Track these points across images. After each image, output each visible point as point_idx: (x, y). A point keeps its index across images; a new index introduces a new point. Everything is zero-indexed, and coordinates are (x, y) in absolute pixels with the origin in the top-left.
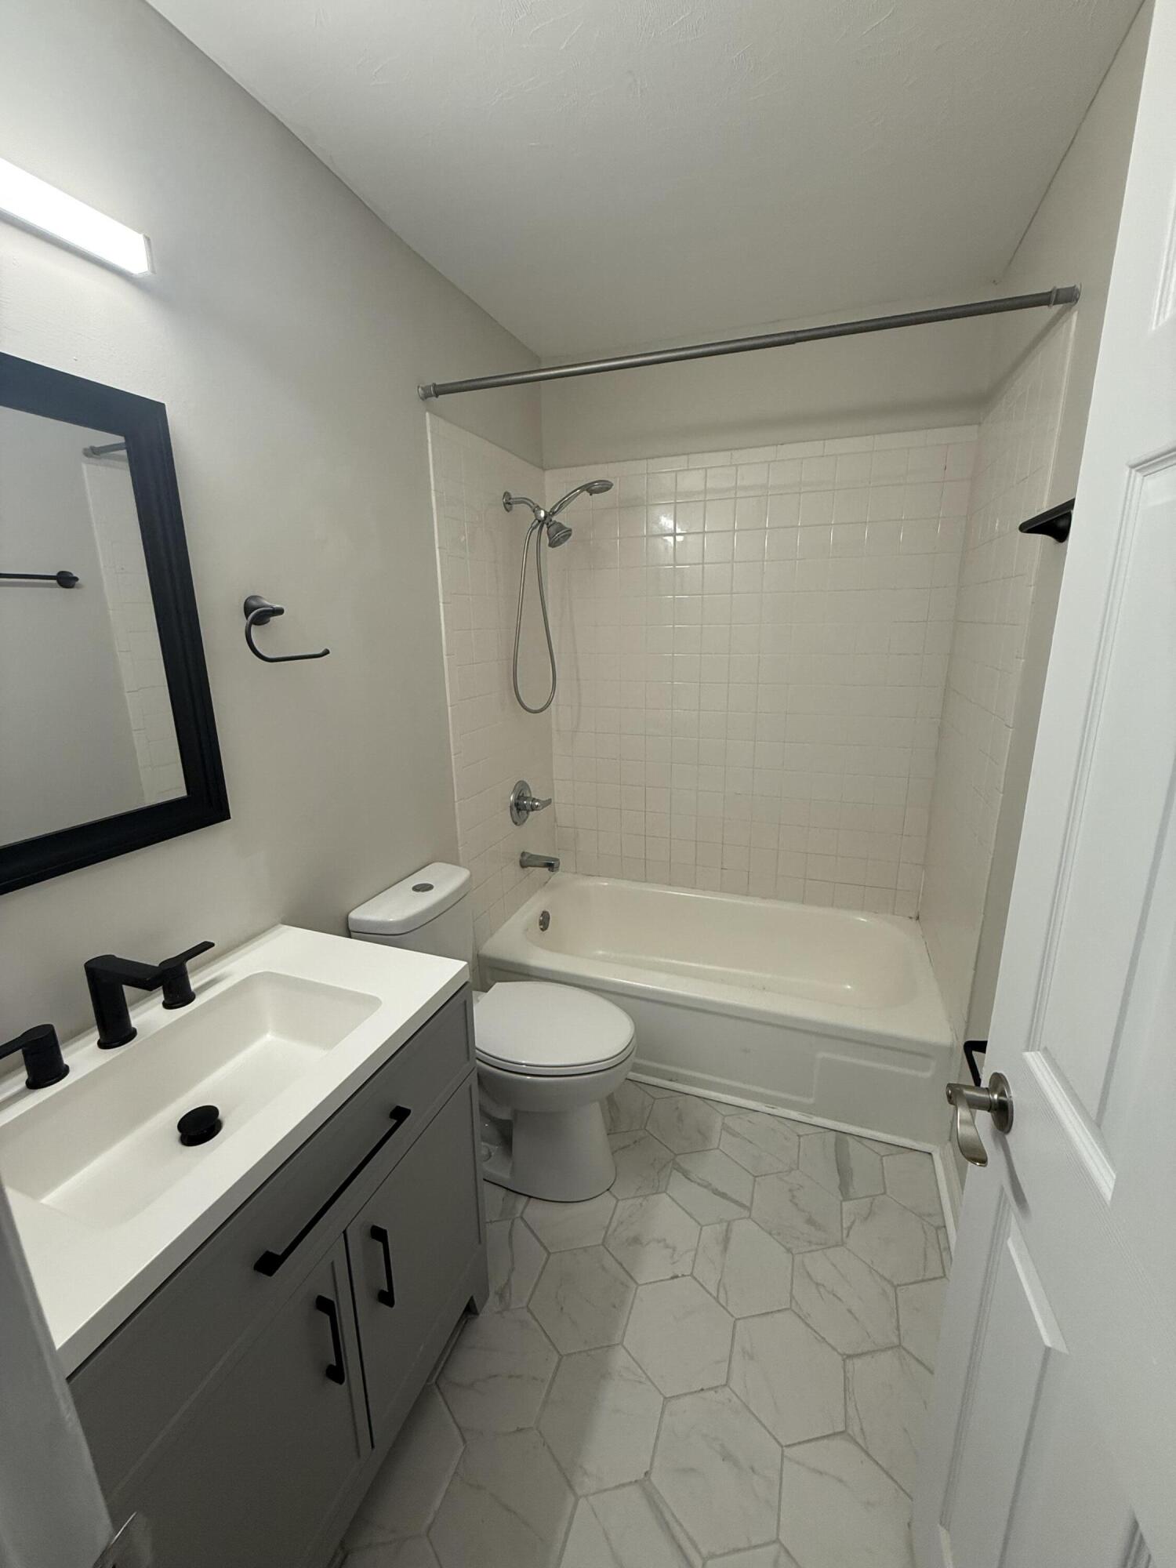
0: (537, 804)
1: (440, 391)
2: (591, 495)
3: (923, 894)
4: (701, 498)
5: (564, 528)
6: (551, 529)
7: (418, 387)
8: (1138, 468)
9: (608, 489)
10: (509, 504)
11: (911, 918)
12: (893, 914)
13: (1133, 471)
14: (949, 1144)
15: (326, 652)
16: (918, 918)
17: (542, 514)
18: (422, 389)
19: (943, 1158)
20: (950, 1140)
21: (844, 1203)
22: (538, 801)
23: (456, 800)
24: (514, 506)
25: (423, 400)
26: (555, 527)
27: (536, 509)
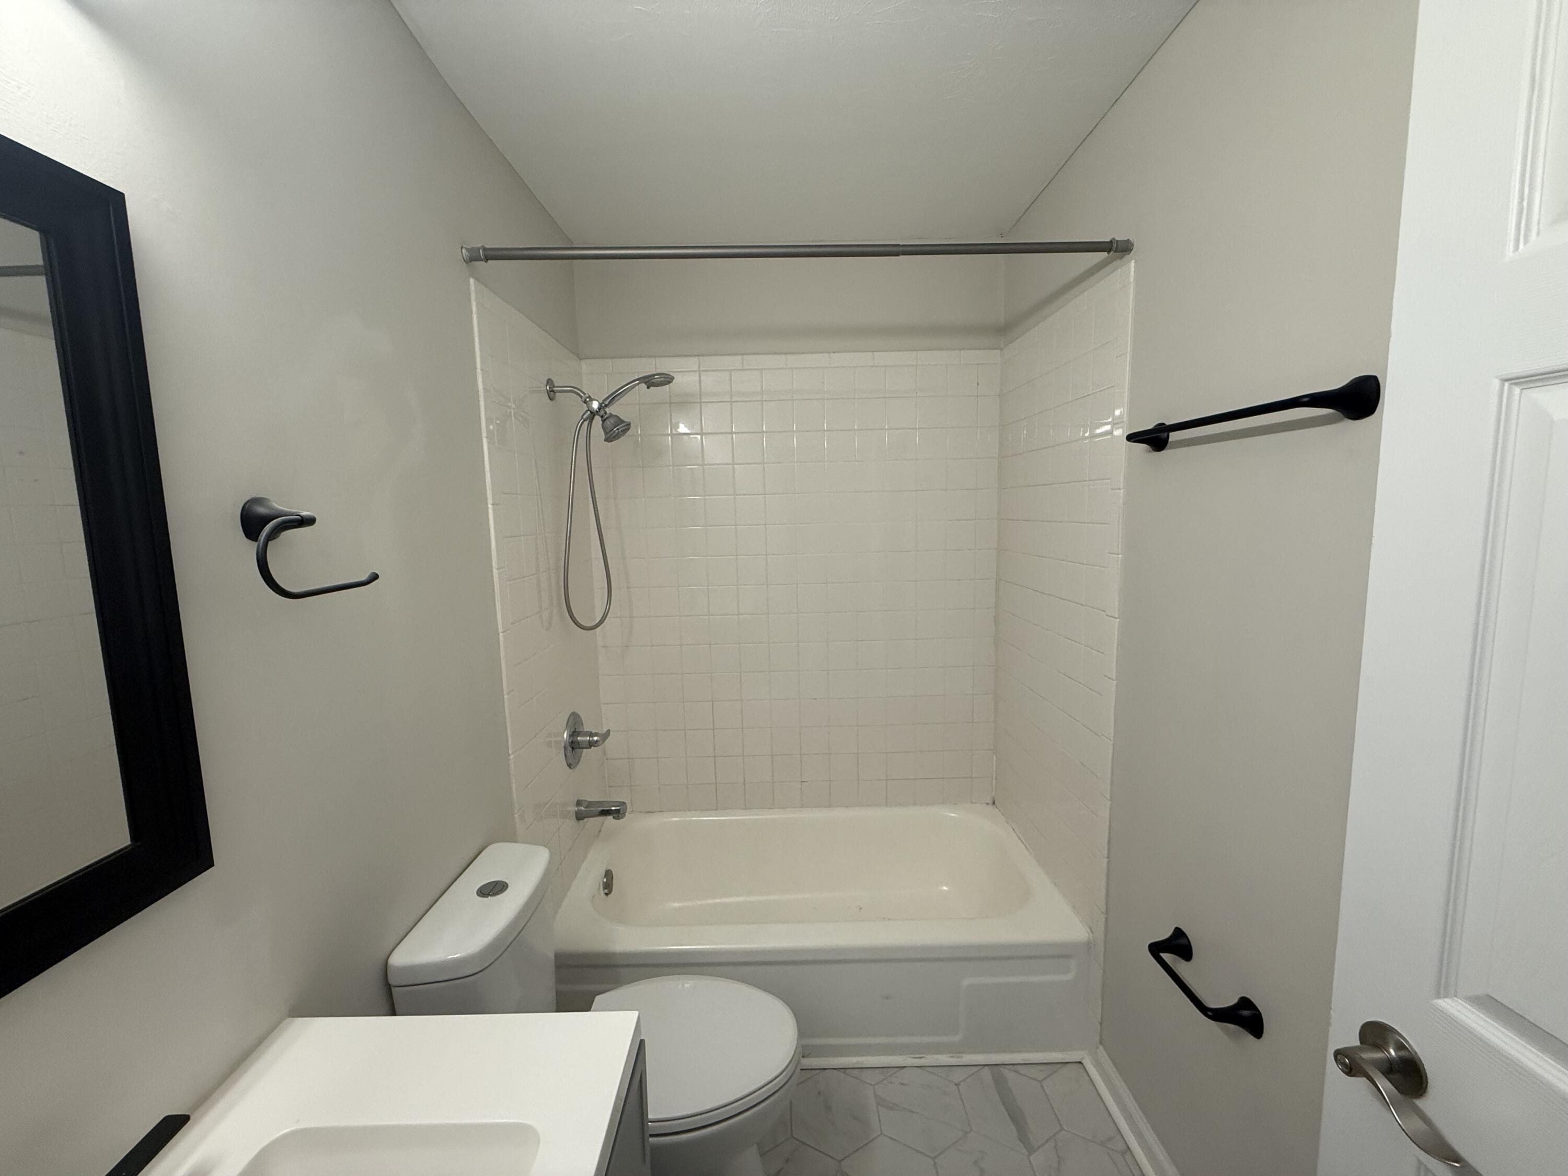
0: (595, 738)
1: (491, 255)
2: (648, 387)
3: (996, 779)
4: (759, 398)
5: (623, 422)
6: (608, 422)
7: (462, 248)
8: (1513, 381)
9: (669, 382)
10: (553, 391)
11: (987, 804)
12: (972, 803)
13: (1507, 384)
14: (1101, 1047)
15: (375, 577)
16: (994, 803)
17: (595, 405)
18: (467, 249)
19: (1098, 1064)
20: (1101, 1043)
21: (1032, 1158)
22: (596, 735)
23: (510, 752)
24: (557, 394)
25: (466, 262)
26: (612, 420)
27: (587, 401)
